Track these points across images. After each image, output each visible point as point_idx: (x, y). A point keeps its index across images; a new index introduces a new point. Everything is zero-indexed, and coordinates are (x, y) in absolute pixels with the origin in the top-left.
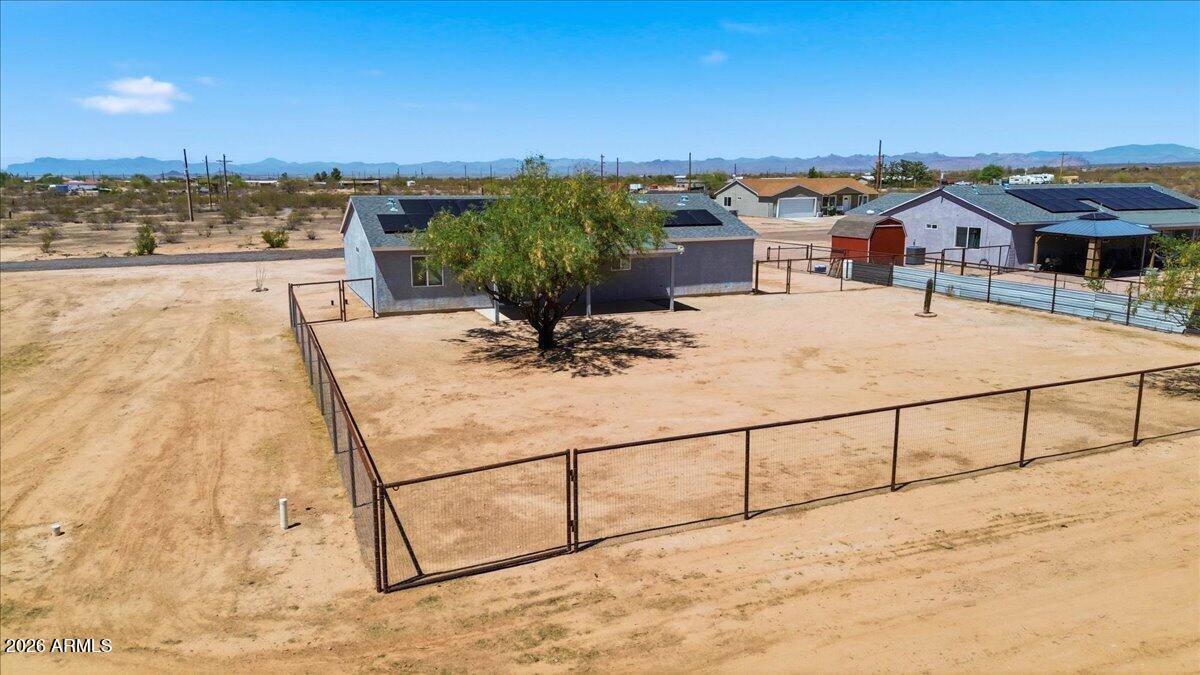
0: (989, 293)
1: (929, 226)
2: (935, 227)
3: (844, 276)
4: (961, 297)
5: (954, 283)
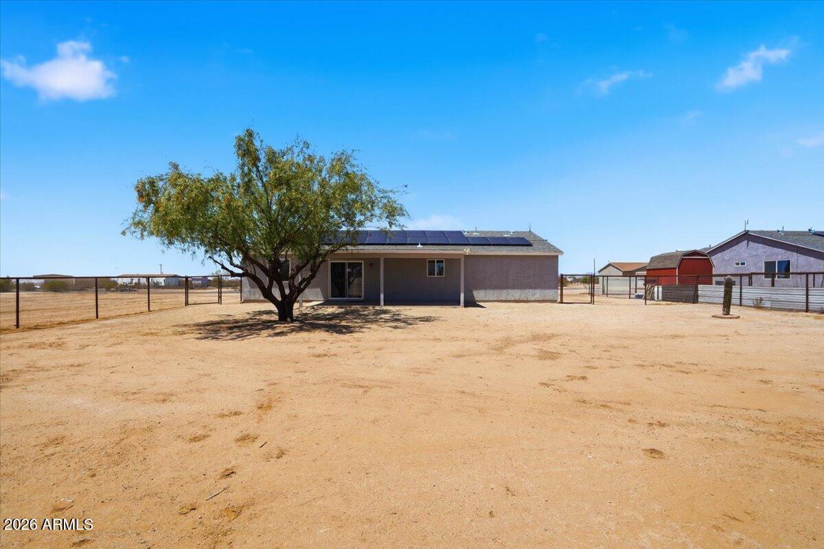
0: (807, 302)
1: (737, 264)
2: (743, 264)
3: (656, 298)
4: (772, 309)
5: (763, 296)
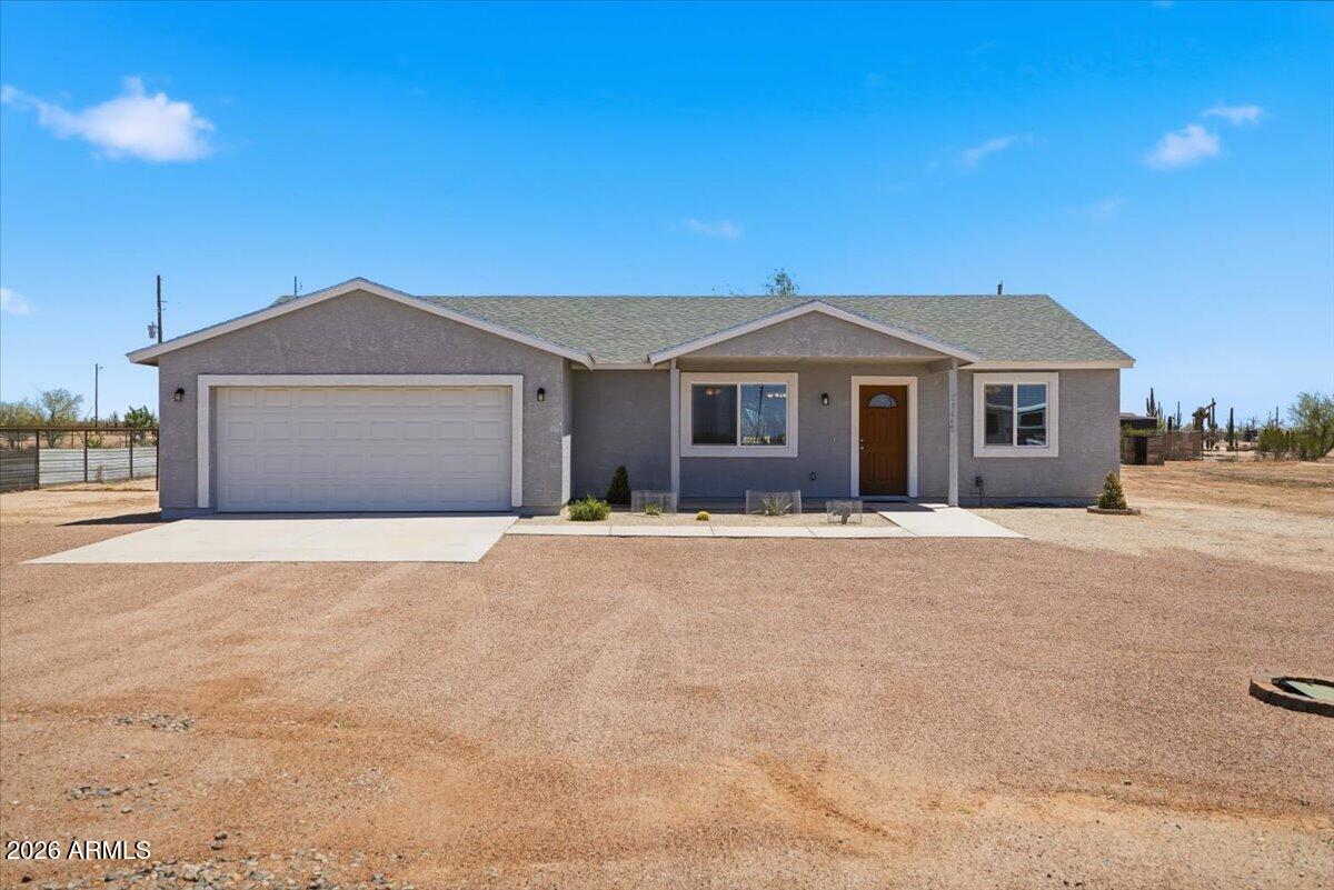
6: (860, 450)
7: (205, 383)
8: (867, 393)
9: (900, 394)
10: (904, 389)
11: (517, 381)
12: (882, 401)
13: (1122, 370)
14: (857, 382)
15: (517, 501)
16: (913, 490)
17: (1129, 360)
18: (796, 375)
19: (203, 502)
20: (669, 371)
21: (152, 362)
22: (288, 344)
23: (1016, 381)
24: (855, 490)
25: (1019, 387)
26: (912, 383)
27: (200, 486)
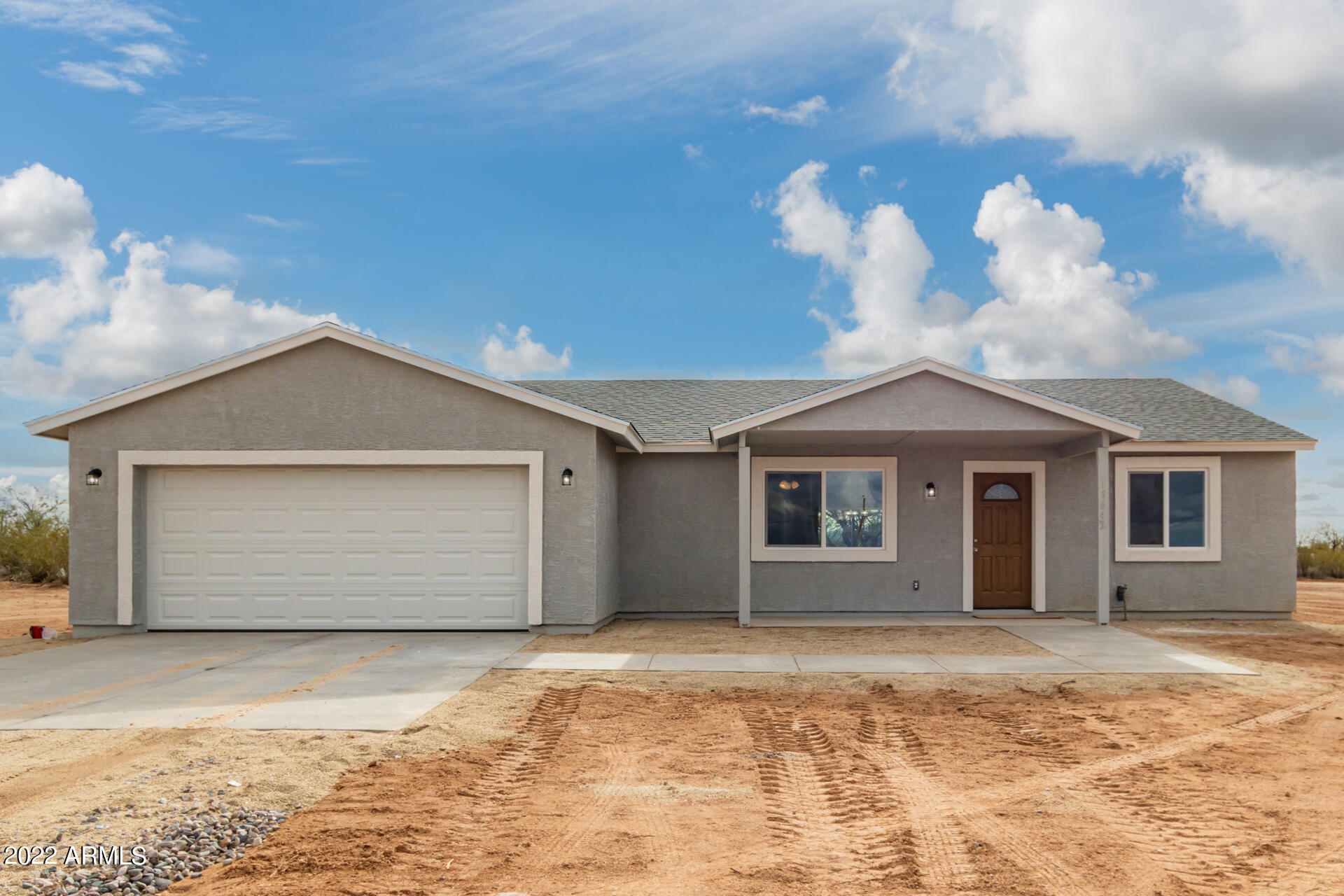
6: (974, 553)
7: (127, 460)
8: (983, 482)
9: (1023, 483)
10: (1028, 478)
11: (534, 459)
12: (1000, 492)
13: (1297, 452)
14: (971, 468)
15: (535, 618)
16: (1040, 603)
17: (1306, 441)
18: (895, 459)
19: (125, 616)
20: (735, 455)
21: (60, 434)
22: (236, 411)
23: (1166, 467)
24: (968, 605)
25: (1171, 474)
26: (1038, 469)
27: (120, 595)
